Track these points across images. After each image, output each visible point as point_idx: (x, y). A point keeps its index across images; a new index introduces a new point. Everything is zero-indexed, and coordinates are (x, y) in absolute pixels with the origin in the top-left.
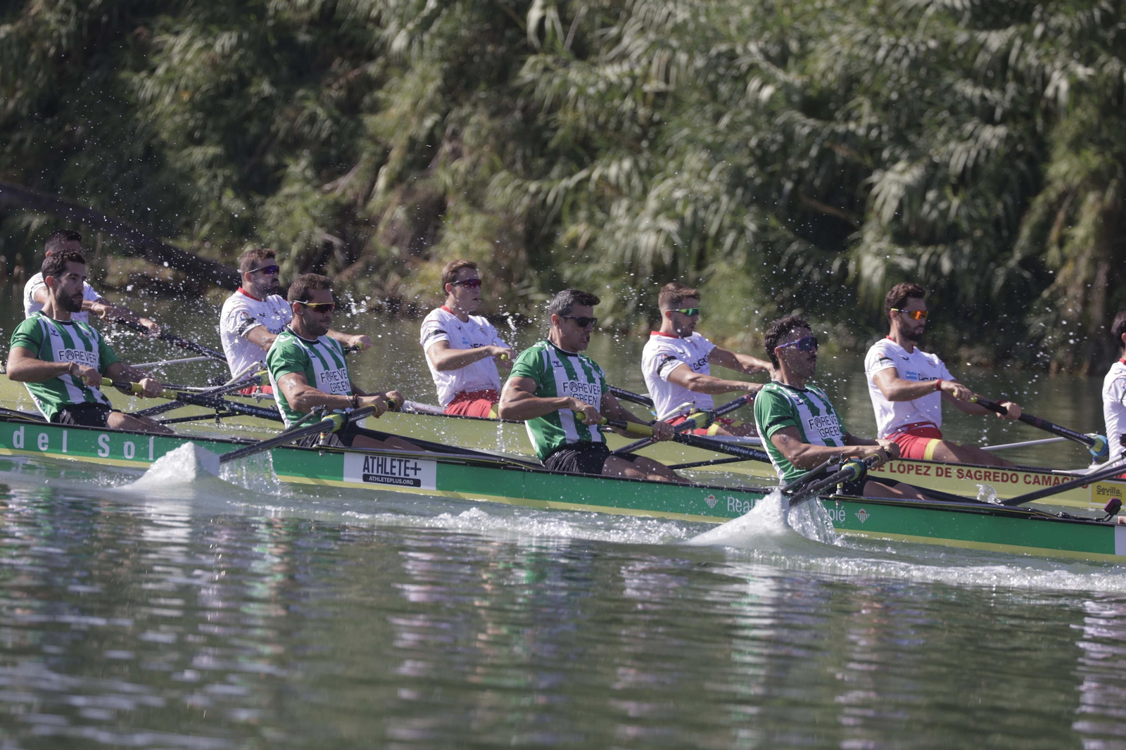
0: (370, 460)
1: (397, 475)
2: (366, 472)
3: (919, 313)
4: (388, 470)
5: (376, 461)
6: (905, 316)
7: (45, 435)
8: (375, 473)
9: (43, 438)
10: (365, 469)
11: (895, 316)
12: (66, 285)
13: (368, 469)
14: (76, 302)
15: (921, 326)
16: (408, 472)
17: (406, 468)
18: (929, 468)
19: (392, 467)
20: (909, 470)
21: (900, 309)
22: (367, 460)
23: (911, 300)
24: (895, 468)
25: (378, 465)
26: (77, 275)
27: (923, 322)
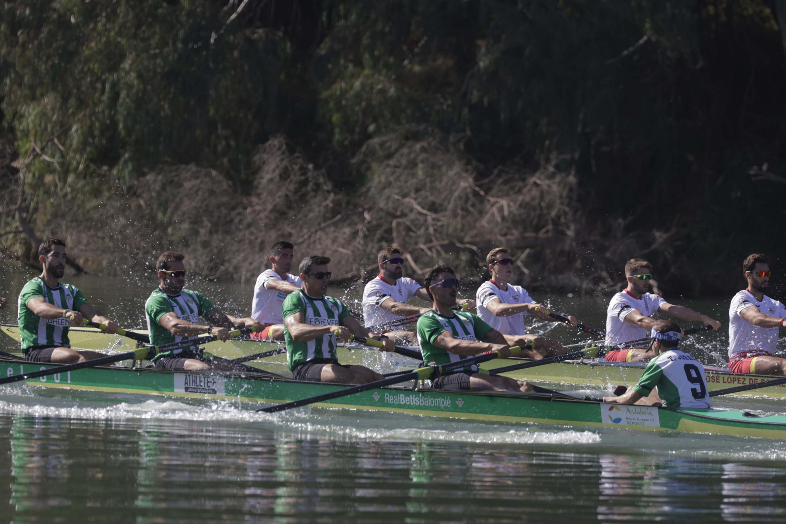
0: (188, 377)
1: (203, 387)
2: (186, 386)
3: (764, 273)
4: (198, 384)
5: (191, 377)
6: (754, 275)
7: (11, 369)
8: (191, 386)
9: (10, 371)
10: (186, 383)
11: (748, 276)
12: (52, 260)
13: (187, 383)
14: (59, 271)
15: (765, 281)
16: (209, 384)
17: (208, 382)
18: (745, 379)
19: (200, 381)
20: (734, 381)
21: (751, 271)
22: (186, 378)
23: (757, 265)
24: (726, 380)
25: (193, 381)
26: (58, 253)
27: (767, 279)
